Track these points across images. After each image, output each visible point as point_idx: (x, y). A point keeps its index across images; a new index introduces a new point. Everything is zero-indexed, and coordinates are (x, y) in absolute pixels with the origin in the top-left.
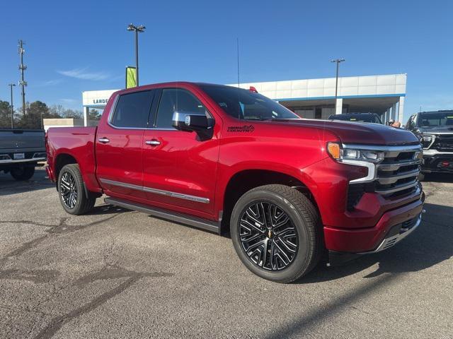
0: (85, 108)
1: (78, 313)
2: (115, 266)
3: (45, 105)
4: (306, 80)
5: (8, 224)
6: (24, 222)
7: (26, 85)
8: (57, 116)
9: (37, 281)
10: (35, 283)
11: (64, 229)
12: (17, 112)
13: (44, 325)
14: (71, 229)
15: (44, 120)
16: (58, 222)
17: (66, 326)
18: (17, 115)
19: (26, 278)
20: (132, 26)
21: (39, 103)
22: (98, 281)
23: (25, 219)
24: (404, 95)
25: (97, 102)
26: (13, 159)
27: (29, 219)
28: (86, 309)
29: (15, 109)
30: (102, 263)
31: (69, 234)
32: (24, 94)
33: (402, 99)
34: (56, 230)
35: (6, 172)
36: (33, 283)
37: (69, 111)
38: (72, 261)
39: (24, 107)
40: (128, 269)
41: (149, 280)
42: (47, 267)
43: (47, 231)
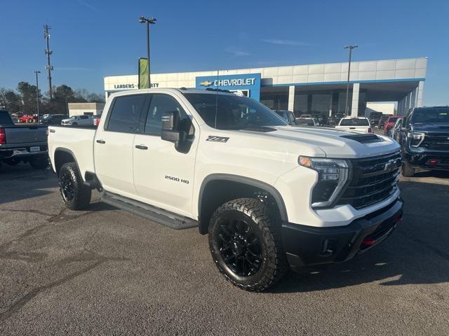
0: (107, 93)
1: (51, 286)
2: (90, 251)
3: (70, 89)
4: (323, 65)
5: (18, 213)
6: (31, 211)
7: (52, 69)
8: (82, 100)
9: (29, 260)
10: (28, 262)
11: (62, 218)
12: (45, 96)
13: (26, 293)
14: (67, 218)
15: (69, 104)
16: (58, 212)
17: (41, 294)
18: (44, 99)
19: (22, 259)
20: (143, 19)
21: (65, 87)
22: (73, 263)
23: (33, 208)
24: (424, 80)
25: (118, 87)
26: (29, 151)
27: (36, 209)
28: (58, 283)
29: (42, 93)
30: (82, 248)
31: (63, 223)
32: (50, 79)
33: (421, 83)
34: (55, 218)
35: (25, 162)
36: (26, 263)
37: (93, 95)
38: (60, 247)
39: (51, 91)
40: (99, 253)
41: (111, 263)
42: (39, 250)
43: (48, 220)
